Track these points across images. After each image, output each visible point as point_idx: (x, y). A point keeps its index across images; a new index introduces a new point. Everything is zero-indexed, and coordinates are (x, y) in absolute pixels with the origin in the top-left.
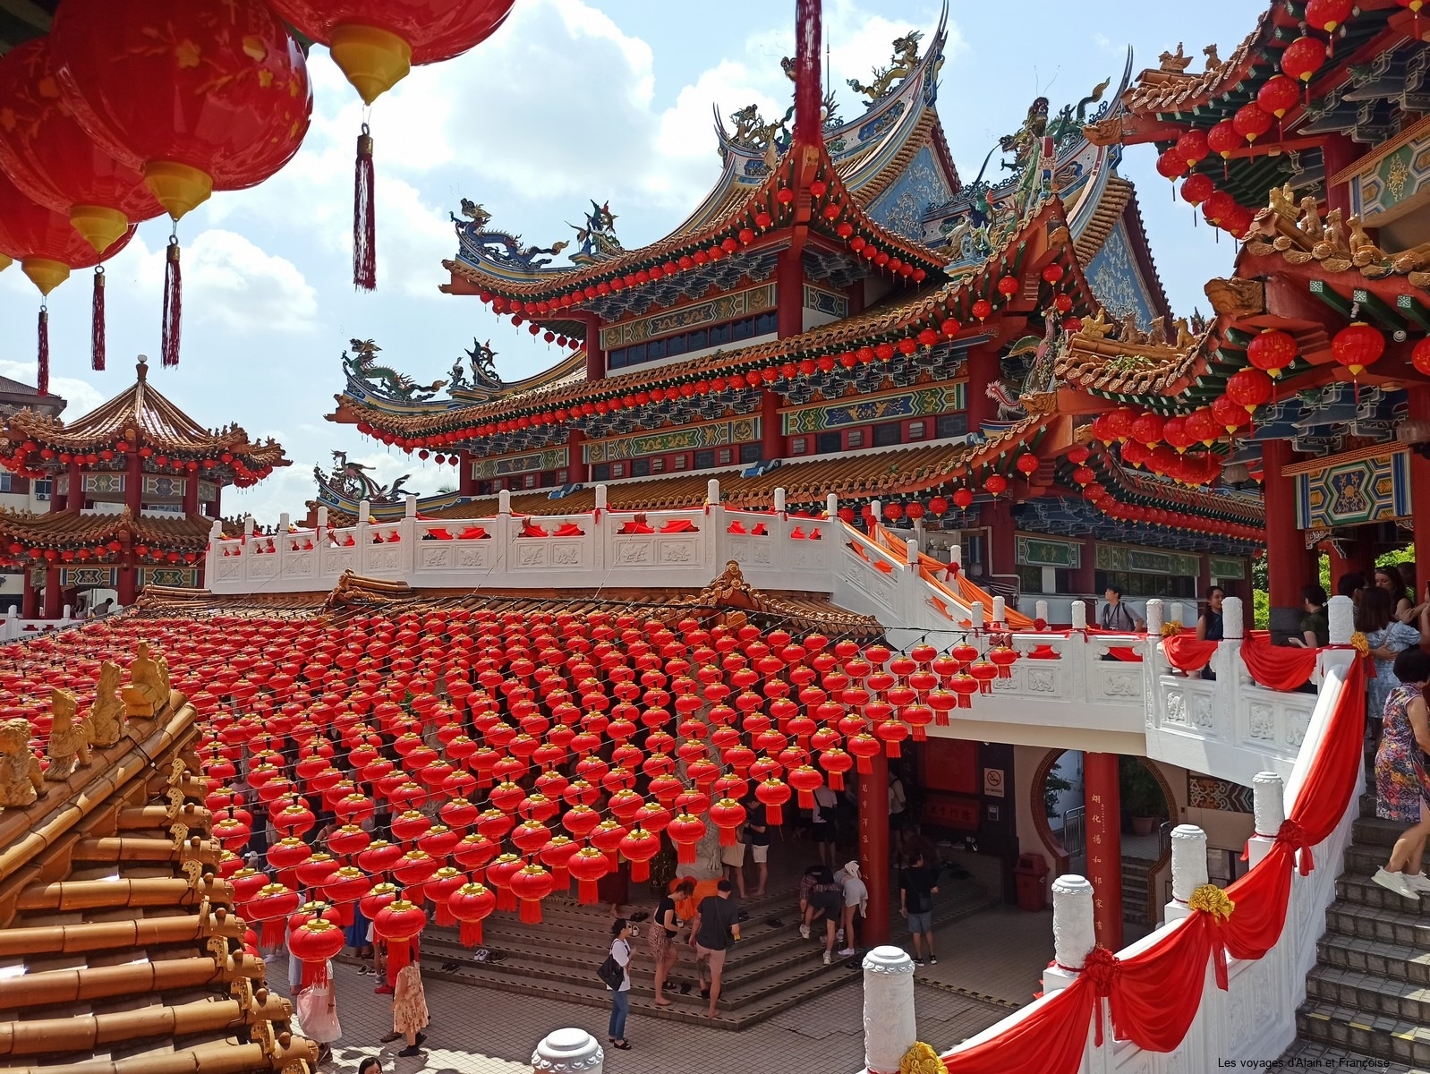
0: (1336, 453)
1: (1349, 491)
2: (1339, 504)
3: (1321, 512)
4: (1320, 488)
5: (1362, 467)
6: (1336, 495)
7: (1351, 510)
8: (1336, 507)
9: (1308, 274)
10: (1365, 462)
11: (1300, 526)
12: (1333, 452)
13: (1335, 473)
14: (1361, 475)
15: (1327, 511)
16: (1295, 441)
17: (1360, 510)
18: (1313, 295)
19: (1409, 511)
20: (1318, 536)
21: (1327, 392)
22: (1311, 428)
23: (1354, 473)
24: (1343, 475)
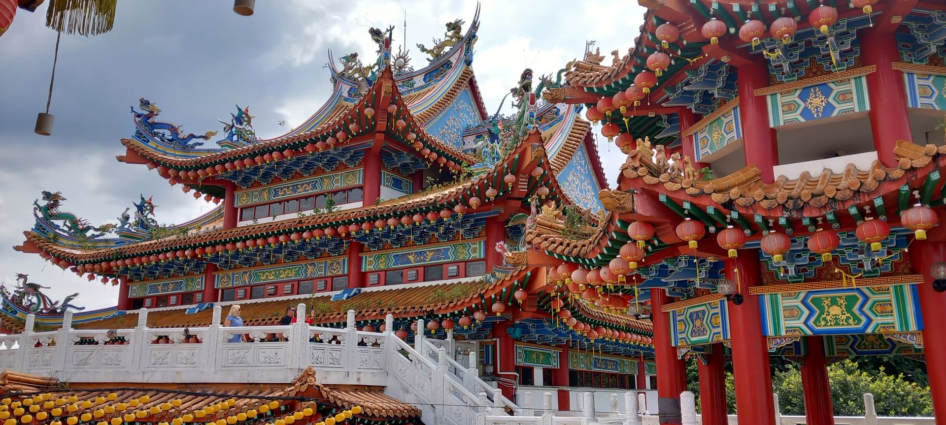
0: (691, 298)
1: (698, 323)
2: (693, 331)
3: (684, 335)
4: (682, 320)
5: (703, 308)
6: (691, 325)
7: (699, 335)
8: (692, 333)
9: (657, 190)
10: (705, 304)
11: (673, 345)
12: (689, 297)
13: (691, 310)
14: (704, 312)
15: (687, 335)
16: (667, 290)
17: (704, 335)
18: (661, 203)
19: (729, 337)
20: (684, 351)
21: (680, 261)
22: (675, 282)
23: (700, 311)
24: (695, 312)
